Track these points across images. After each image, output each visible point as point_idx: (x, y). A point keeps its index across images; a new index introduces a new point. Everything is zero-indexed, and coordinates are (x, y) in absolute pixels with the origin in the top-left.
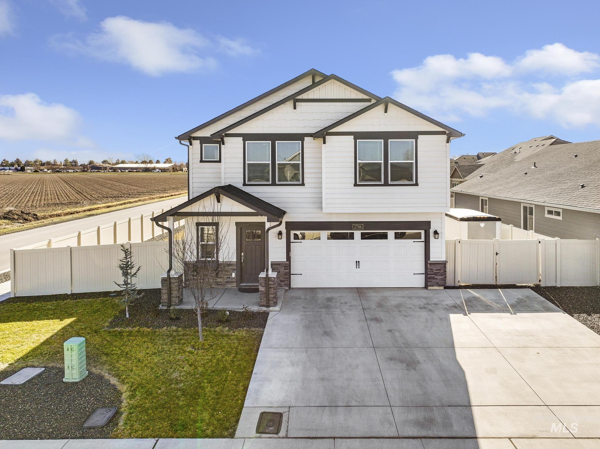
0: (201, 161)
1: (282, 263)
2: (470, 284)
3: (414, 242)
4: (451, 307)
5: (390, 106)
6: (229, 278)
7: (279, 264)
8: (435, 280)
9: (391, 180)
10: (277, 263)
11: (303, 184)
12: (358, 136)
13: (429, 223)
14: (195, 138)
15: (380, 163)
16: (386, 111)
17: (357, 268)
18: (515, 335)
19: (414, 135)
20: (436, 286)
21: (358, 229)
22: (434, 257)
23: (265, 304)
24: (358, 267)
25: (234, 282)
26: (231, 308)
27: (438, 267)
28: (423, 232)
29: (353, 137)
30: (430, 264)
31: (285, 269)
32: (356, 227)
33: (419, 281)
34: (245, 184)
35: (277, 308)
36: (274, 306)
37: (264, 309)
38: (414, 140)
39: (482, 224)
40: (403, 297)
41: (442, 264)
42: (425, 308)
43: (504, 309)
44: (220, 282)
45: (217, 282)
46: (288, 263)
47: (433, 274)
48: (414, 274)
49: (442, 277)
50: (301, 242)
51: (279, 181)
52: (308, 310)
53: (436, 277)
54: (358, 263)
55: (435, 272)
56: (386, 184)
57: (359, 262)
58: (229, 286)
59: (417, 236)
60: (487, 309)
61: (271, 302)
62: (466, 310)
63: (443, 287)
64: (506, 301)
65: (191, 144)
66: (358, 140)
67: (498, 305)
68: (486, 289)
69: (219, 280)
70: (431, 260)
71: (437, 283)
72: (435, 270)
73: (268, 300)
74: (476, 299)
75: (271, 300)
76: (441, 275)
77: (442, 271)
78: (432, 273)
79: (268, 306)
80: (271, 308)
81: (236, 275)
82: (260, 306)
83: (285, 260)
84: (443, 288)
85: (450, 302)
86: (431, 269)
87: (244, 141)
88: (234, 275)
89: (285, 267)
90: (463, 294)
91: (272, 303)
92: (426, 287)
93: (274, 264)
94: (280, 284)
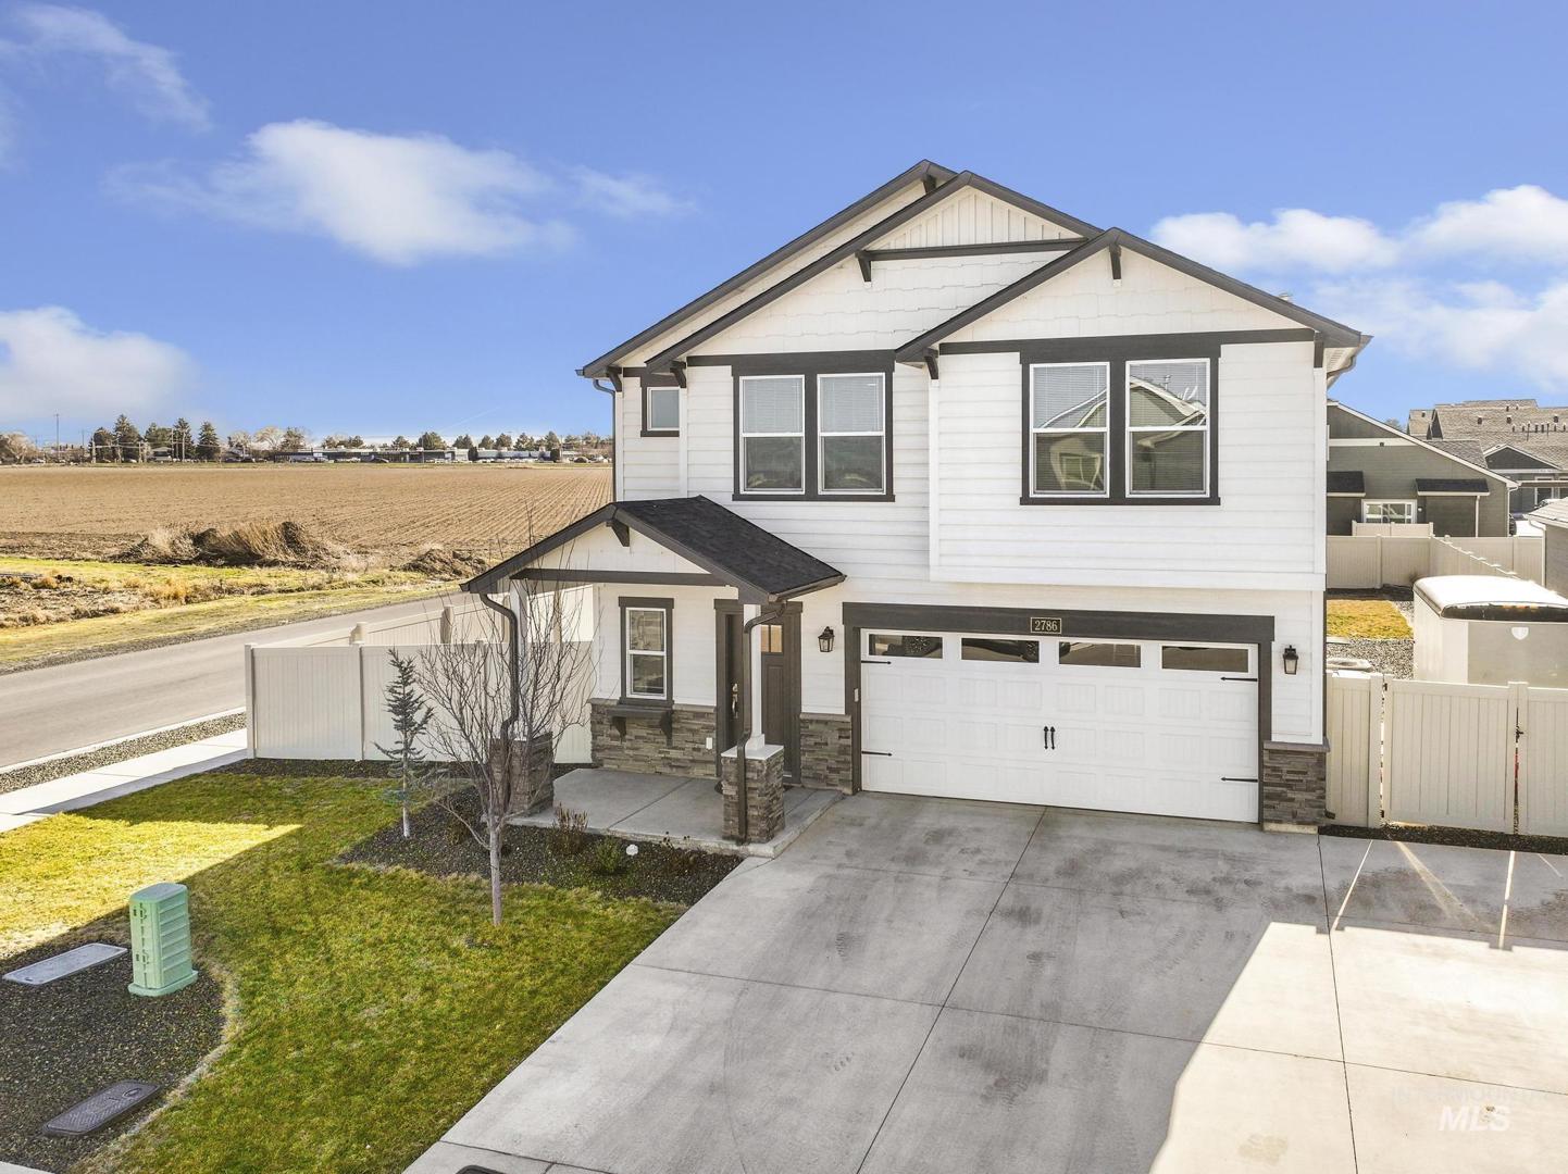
0: (645, 433)
1: (831, 718)
2: (1422, 826)
3: (1223, 679)
4: (1297, 896)
5: (1129, 257)
6: (699, 750)
7: (826, 723)
8: (1285, 804)
9: (1135, 487)
10: (822, 718)
11: (890, 497)
12: (1033, 352)
13: (1269, 622)
14: (629, 372)
15: (1102, 435)
16: (1117, 274)
17: (1046, 747)
18: (1452, 1028)
19: (1206, 345)
20: (1288, 822)
21: (1045, 632)
22: (1286, 730)
23: (736, 832)
24: (1050, 744)
25: (710, 762)
26: (652, 836)
27: (1298, 764)
28: (1252, 650)
29: (1017, 355)
30: (1272, 752)
31: (840, 737)
32: (1040, 627)
33: (1241, 804)
34: (737, 497)
35: (767, 849)
36: (759, 842)
37: (733, 847)
38: (1208, 360)
39: (1520, 629)
40: (1163, 849)
41: (1312, 754)
42: (1208, 892)
43: (1479, 927)
44: (678, 760)
45: (670, 759)
46: (849, 719)
47: (1280, 785)
48: (1224, 779)
49: (1310, 797)
50: (889, 663)
51: (827, 486)
52: (854, 863)
53: (1290, 795)
54: (1049, 732)
55: (1288, 777)
56: (1117, 498)
57: (1053, 730)
58: (698, 772)
59: (1236, 662)
60: (1421, 916)
61: (753, 831)
62: (1340, 913)
63: (1316, 827)
64: (1507, 896)
65: (619, 388)
66: (1032, 366)
67: (1467, 910)
68: (1468, 849)
69: (674, 754)
70: (1278, 739)
71: (1294, 815)
72: (1288, 772)
73: (745, 824)
74: (1405, 877)
75: (753, 825)
76: (1306, 790)
77: (1311, 776)
78: (1277, 780)
79: (741, 841)
80: (751, 848)
81: (717, 745)
82: (725, 838)
83: (842, 711)
84: (1316, 832)
85: (1303, 878)
86: (1274, 769)
87: (736, 375)
88: (709, 743)
89: (840, 730)
90: (1366, 857)
91: (757, 832)
92: (1259, 825)
93: (811, 721)
94: (826, 777)
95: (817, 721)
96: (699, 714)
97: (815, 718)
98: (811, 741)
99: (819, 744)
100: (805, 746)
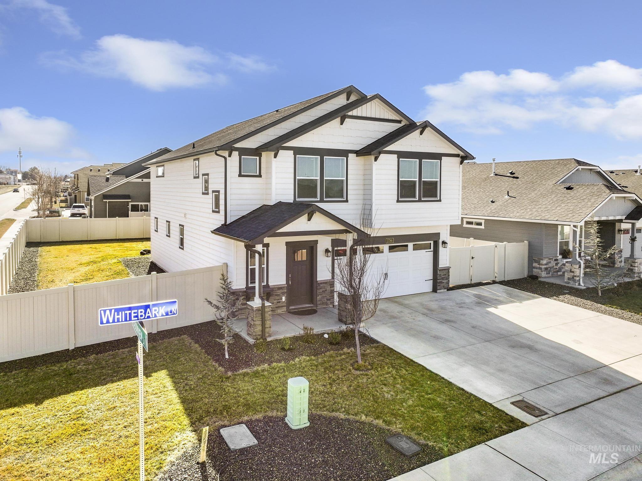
0: (240, 175)
1: (327, 281)
3: (425, 252)
6: (280, 302)
7: (326, 283)
8: (442, 284)
9: (423, 197)
10: (324, 282)
11: (347, 201)
13: (438, 234)
14: (236, 149)
15: (416, 181)
16: (421, 134)
19: (438, 156)
20: (442, 289)
22: (442, 264)
24: (386, 279)
25: (284, 306)
27: (444, 272)
28: (433, 243)
29: (396, 155)
31: (330, 287)
32: (388, 241)
33: (428, 287)
34: (295, 201)
38: (439, 161)
41: (447, 270)
46: (333, 280)
47: (441, 279)
48: (425, 280)
49: (447, 281)
50: (341, 259)
51: (326, 197)
53: (443, 281)
56: (420, 201)
57: (387, 274)
58: (279, 311)
59: (428, 247)
60: (500, 302)
63: (447, 289)
65: (230, 156)
66: (400, 159)
70: (440, 267)
71: (443, 287)
72: (442, 275)
76: (446, 279)
77: (447, 276)
81: (287, 299)
83: (330, 278)
84: (447, 291)
87: (295, 154)
88: (284, 299)
89: (329, 284)
92: (434, 291)
93: (321, 283)
94: (326, 303)
95: (324, 283)
96: (280, 288)
97: (322, 282)
98: (321, 290)
99: (324, 291)
100: (319, 293)
